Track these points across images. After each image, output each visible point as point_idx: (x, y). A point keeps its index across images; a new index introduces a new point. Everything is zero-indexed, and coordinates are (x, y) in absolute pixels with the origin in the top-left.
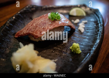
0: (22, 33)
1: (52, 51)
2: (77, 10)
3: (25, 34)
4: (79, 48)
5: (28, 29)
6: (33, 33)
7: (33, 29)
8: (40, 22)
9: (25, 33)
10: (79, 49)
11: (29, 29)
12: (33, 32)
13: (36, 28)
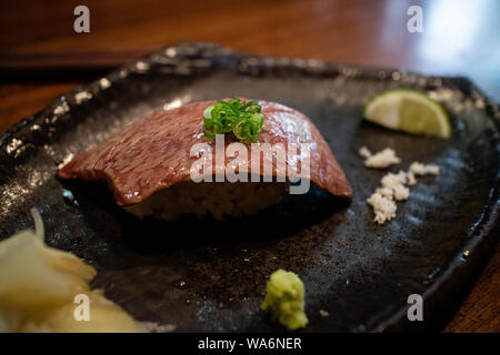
0: (82, 168)
1: (178, 277)
2: (406, 103)
3: (90, 172)
4: (294, 303)
5: (105, 155)
6: (114, 176)
7: (120, 160)
8: (163, 132)
9: (90, 168)
10: (295, 309)
11: (109, 156)
12: (116, 171)
13: (132, 158)
